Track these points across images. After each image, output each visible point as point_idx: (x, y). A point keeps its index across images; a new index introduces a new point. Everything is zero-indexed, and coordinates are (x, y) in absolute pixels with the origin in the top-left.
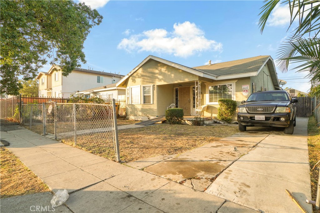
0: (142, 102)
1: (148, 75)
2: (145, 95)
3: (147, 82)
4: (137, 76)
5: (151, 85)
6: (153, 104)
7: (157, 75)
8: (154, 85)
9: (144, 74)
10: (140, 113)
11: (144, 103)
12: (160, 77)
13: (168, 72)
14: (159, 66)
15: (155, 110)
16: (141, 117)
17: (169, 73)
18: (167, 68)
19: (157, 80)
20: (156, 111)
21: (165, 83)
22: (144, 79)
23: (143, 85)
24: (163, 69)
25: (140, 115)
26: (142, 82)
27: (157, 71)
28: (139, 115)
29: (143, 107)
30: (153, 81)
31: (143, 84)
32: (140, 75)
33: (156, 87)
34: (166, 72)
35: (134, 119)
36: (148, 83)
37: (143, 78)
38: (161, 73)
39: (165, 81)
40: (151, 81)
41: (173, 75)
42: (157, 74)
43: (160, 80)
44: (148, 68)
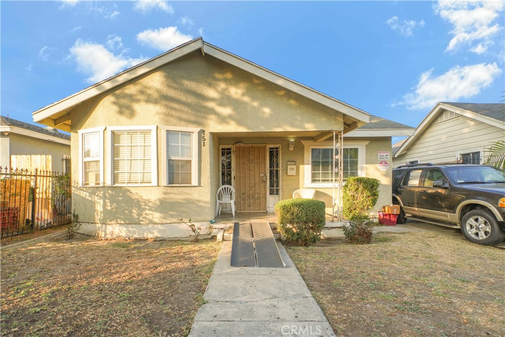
0: (164, 181)
1: (182, 97)
2: (173, 158)
3: (180, 119)
4: (142, 97)
5: (196, 130)
6: (200, 185)
7: (211, 105)
8: (204, 131)
9: (171, 93)
10: (157, 216)
11: (169, 183)
12: (226, 111)
13: (254, 98)
14: (219, 80)
15: (205, 202)
16: (160, 227)
17: (256, 104)
18: (247, 89)
19: (212, 117)
20: (209, 205)
21: (242, 129)
22: (171, 108)
23: (167, 125)
24: (236, 92)
25: (156, 220)
26: (162, 116)
27: (211, 93)
28: (152, 222)
29: (167, 196)
30: (199, 120)
31: (167, 122)
32: (156, 95)
33: (207, 136)
34: (246, 99)
35: (124, 234)
36: (182, 123)
37: (166, 106)
38: (226, 100)
39: (239, 123)
40: (192, 118)
41: (267, 110)
42: (213, 100)
43: (223, 119)
44: (183, 78)
